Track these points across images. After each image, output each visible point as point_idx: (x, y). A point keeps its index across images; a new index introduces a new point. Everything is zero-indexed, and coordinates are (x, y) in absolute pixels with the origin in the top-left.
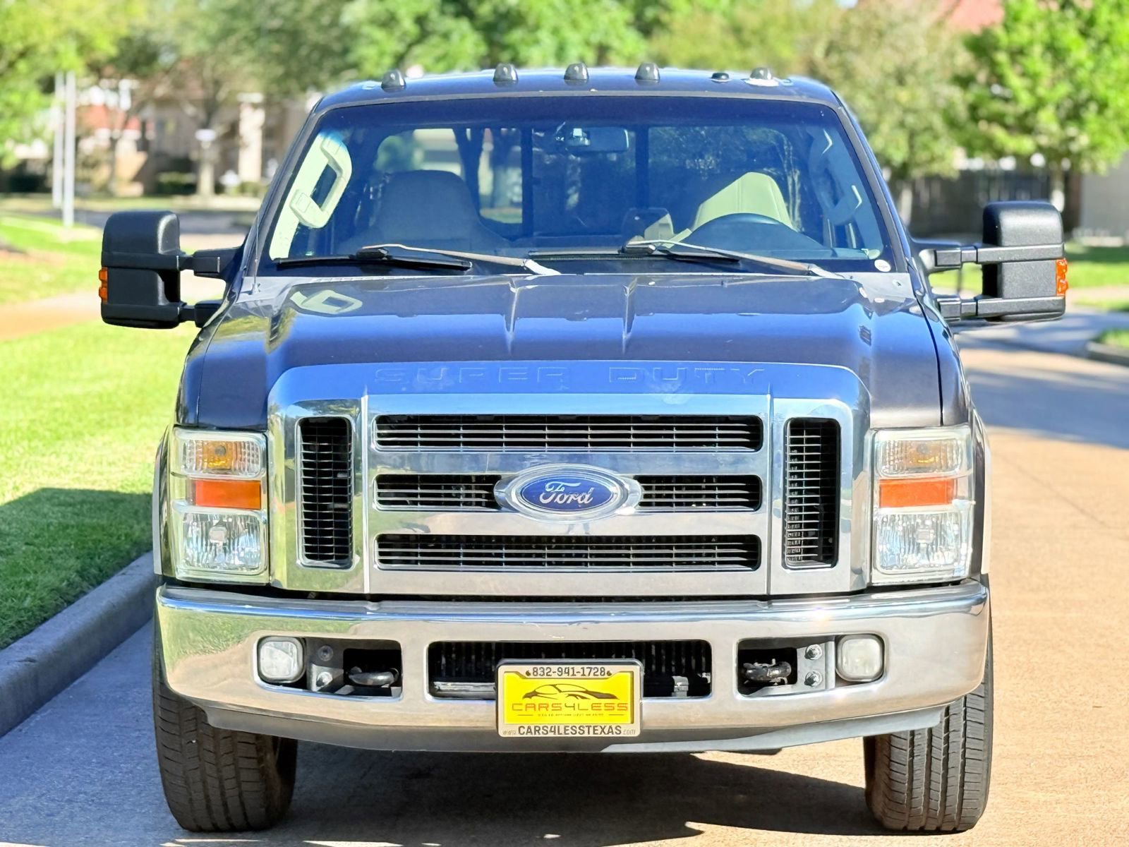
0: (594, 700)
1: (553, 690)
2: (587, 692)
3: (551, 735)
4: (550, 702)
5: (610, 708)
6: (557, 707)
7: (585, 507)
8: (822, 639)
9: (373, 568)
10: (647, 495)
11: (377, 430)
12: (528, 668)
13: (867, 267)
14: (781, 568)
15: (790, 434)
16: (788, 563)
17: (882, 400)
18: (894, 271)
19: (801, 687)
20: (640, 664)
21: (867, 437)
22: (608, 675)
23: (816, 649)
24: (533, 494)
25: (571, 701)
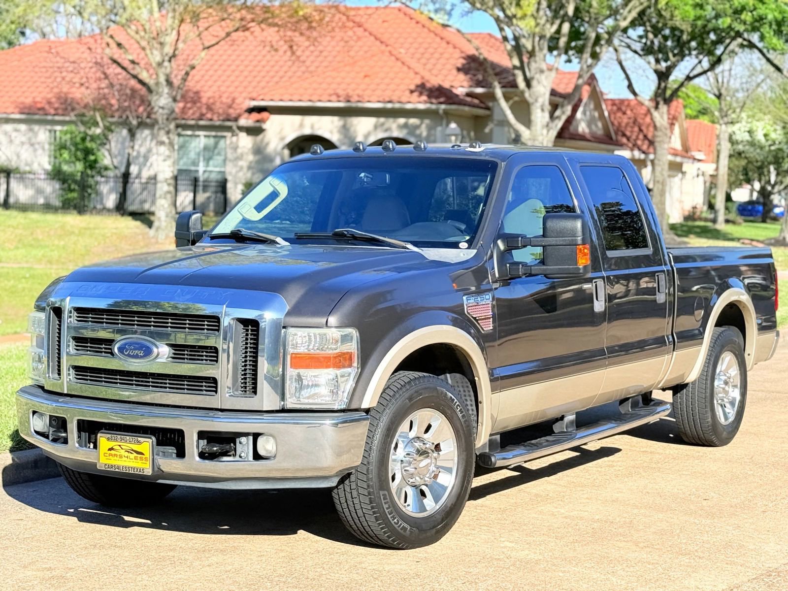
0: (135, 454)
1: (119, 448)
2: (132, 450)
3: (117, 470)
4: (118, 453)
5: (141, 459)
6: (121, 457)
7: (141, 357)
8: (246, 435)
9: (67, 381)
10: (175, 354)
11: (76, 314)
12: (109, 436)
13: (455, 245)
14: (227, 395)
15: (242, 326)
16: (236, 393)
17: (295, 311)
18: (469, 248)
19: (237, 458)
20: (154, 438)
21: (283, 331)
22: (139, 443)
23: (243, 439)
24: (121, 350)
25: (127, 454)
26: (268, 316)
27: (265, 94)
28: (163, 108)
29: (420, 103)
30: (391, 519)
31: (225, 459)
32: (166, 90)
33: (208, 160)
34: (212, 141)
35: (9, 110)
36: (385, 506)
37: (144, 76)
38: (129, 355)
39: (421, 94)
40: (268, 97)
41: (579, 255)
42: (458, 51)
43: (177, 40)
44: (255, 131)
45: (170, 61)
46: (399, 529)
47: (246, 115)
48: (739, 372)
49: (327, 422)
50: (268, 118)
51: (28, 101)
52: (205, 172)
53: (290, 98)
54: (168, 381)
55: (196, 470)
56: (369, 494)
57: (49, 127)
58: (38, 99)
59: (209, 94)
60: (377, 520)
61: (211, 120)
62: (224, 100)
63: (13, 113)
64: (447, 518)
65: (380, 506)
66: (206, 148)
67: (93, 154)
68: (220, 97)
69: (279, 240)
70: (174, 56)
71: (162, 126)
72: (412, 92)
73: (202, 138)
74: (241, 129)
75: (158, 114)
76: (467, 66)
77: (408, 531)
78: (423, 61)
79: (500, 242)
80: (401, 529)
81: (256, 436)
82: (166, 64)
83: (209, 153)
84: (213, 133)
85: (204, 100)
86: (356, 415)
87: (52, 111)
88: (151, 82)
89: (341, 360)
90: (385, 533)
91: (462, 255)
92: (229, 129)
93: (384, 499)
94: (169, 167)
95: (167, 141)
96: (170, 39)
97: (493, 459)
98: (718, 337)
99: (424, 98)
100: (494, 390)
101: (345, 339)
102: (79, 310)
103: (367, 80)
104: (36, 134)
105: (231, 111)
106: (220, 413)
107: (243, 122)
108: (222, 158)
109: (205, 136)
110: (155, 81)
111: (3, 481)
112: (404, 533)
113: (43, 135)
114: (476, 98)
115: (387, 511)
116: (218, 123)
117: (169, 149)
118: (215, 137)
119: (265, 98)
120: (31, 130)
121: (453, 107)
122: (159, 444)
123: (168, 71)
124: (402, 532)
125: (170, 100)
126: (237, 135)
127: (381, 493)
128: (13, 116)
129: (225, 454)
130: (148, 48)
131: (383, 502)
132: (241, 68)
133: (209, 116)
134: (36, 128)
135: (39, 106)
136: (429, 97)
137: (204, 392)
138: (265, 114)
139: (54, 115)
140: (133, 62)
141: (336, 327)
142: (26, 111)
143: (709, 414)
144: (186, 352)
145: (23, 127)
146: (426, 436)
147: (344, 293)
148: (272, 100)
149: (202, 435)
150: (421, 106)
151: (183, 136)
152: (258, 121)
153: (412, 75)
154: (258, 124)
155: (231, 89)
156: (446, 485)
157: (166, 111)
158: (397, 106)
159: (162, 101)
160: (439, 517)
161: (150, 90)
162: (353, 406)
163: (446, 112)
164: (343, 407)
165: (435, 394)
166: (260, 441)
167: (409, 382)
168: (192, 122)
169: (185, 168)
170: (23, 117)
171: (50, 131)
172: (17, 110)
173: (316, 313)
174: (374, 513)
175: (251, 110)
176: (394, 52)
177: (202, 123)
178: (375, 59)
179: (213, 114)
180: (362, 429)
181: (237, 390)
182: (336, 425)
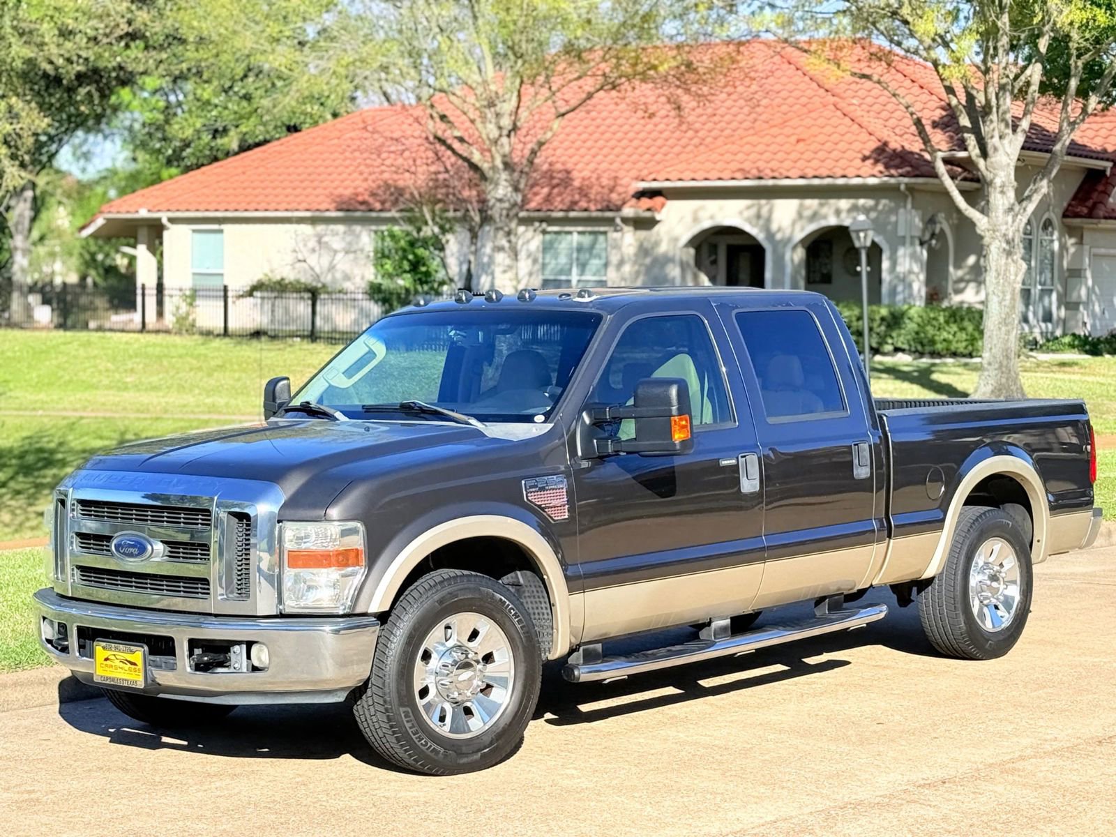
0: (129, 665)
1: (114, 658)
2: (126, 660)
3: (112, 682)
4: (113, 664)
5: (134, 670)
6: (116, 667)
7: (136, 556)
8: (239, 643)
9: (72, 582)
10: (171, 552)
11: (80, 507)
12: (104, 644)
13: (529, 419)
14: (220, 598)
15: (237, 520)
16: (231, 596)
17: (292, 503)
18: (545, 422)
19: (232, 670)
20: (146, 648)
21: (278, 526)
22: (132, 652)
23: (236, 648)
24: (118, 547)
25: (121, 665)
26: (264, 509)
27: (658, 172)
28: (500, 200)
29: (873, 176)
30: (416, 741)
31: (220, 670)
32: (504, 175)
33: (583, 267)
34: (587, 240)
35: (323, 207)
36: (408, 725)
37: (476, 158)
38: (124, 554)
39: (877, 161)
40: (661, 176)
41: (675, 428)
42: (934, 97)
43: (518, 107)
44: (644, 223)
45: (509, 136)
46: (428, 752)
47: (634, 201)
48: (1017, 564)
49: (327, 628)
50: (663, 205)
51: (348, 192)
52: (579, 281)
53: (692, 175)
54: (165, 583)
55: (188, 682)
56: (387, 710)
57: (374, 228)
58: (360, 190)
59: (586, 174)
60: (399, 741)
61: (586, 210)
62: (605, 182)
63: (327, 210)
64: (497, 740)
65: (401, 725)
66: (580, 249)
67: (424, 265)
68: (598, 179)
69: (338, 415)
70: (515, 128)
71: (500, 225)
72: (865, 159)
73: (575, 236)
74: (626, 221)
75: (494, 209)
76: (946, 119)
77: (440, 755)
78: (884, 115)
79: (584, 414)
80: (432, 751)
81: (250, 645)
82: (504, 140)
83: (582, 256)
84: (589, 229)
85: (577, 183)
86: (364, 620)
87: (378, 206)
88: (485, 166)
89: (343, 559)
90: (410, 756)
91: (534, 430)
92: (611, 221)
93: (406, 716)
94: (511, 280)
95: (507, 245)
96: (507, 107)
97: (576, 673)
98: (977, 520)
99: (880, 167)
100: (571, 590)
101: (345, 533)
102: (83, 503)
103: (801, 145)
104: (358, 236)
105: (614, 196)
106: (214, 619)
107: (628, 211)
108: (603, 261)
109: (579, 233)
110: (490, 165)
111: (60, 697)
112: (436, 757)
113: (366, 239)
114: (959, 166)
115: (410, 731)
116: (595, 214)
117: (509, 256)
118: (591, 233)
119: (658, 178)
120: (353, 233)
121: (920, 180)
122: (151, 653)
123: (507, 149)
124: (432, 755)
125: (510, 189)
126: (621, 230)
127: (402, 710)
128: (328, 214)
129: (221, 665)
130: (478, 121)
131: (405, 720)
132: (631, 135)
133: (583, 204)
134: (357, 228)
135: (360, 198)
136: (887, 167)
137: (200, 595)
138: (659, 200)
139: (381, 210)
140: (461, 140)
141: (339, 521)
142: (344, 206)
143: (962, 619)
144: (199, 551)
145: (341, 228)
146: (471, 645)
147: (349, 482)
148: (667, 180)
149: (193, 644)
150: (872, 181)
151: (549, 233)
152: (649, 210)
153: (864, 136)
154: (648, 214)
155: (615, 166)
156: (499, 701)
157: (506, 205)
158: (841, 181)
159: (501, 190)
160: (487, 739)
161: (484, 177)
162: (359, 610)
163: (911, 189)
164: (347, 611)
165: (477, 596)
166: (254, 649)
167: (441, 582)
168: (561, 214)
169: (552, 277)
170: (340, 214)
171: (376, 232)
172: (333, 206)
173: (314, 506)
174: (394, 733)
175: (641, 194)
176: (842, 104)
177: (572, 214)
178: (813, 115)
179: (589, 201)
180: (368, 637)
181: (232, 592)
182: (337, 632)
